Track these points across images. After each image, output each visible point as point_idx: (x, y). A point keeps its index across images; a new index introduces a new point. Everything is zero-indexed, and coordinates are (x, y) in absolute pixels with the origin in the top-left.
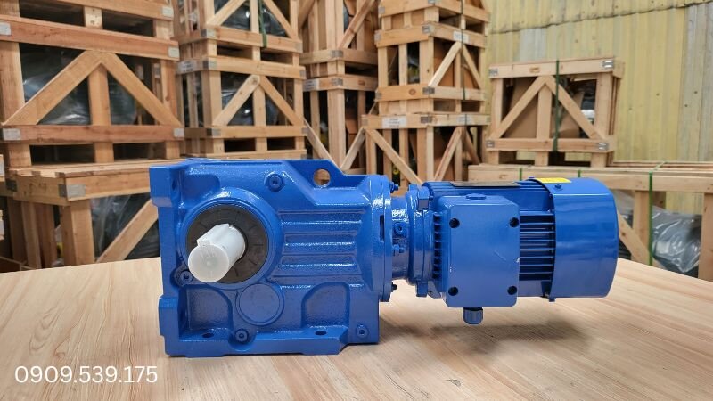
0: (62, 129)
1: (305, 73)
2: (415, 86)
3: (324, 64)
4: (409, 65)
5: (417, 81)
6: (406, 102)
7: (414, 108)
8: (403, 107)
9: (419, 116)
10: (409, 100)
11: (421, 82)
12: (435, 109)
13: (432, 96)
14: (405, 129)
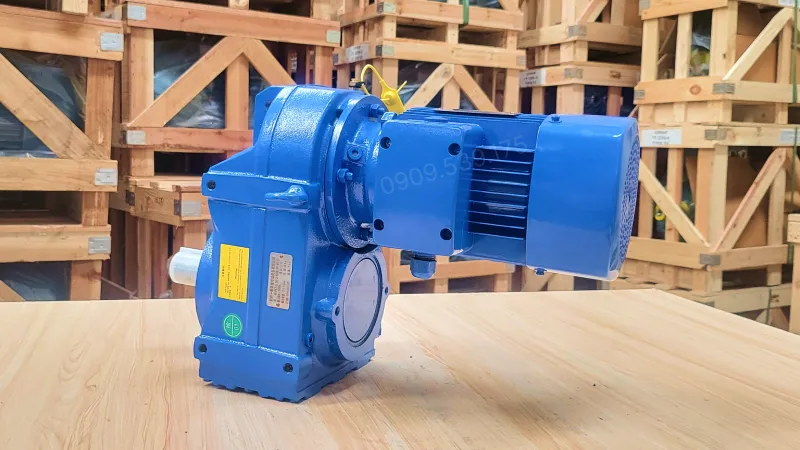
0: (191, 134)
1: (524, 61)
2: (700, 81)
3: (556, 47)
4: (694, 47)
5: (706, 72)
6: (683, 106)
7: (698, 115)
8: (678, 112)
9: (703, 128)
10: (690, 103)
11: (711, 73)
12: (735, 118)
13: (730, 97)
14: (678, 149)
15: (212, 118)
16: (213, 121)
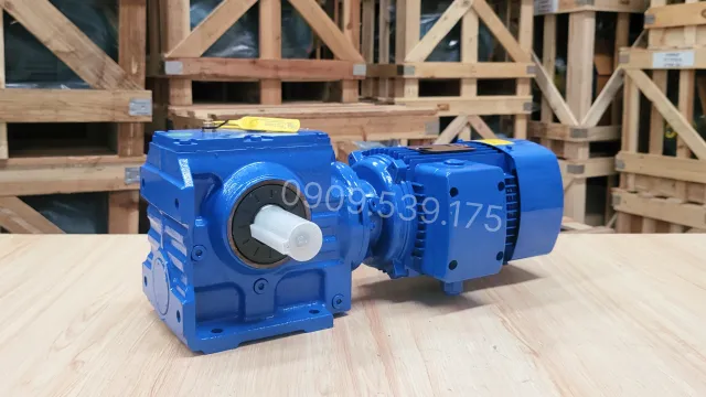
15: (246, 48)
16: (248, 51)
